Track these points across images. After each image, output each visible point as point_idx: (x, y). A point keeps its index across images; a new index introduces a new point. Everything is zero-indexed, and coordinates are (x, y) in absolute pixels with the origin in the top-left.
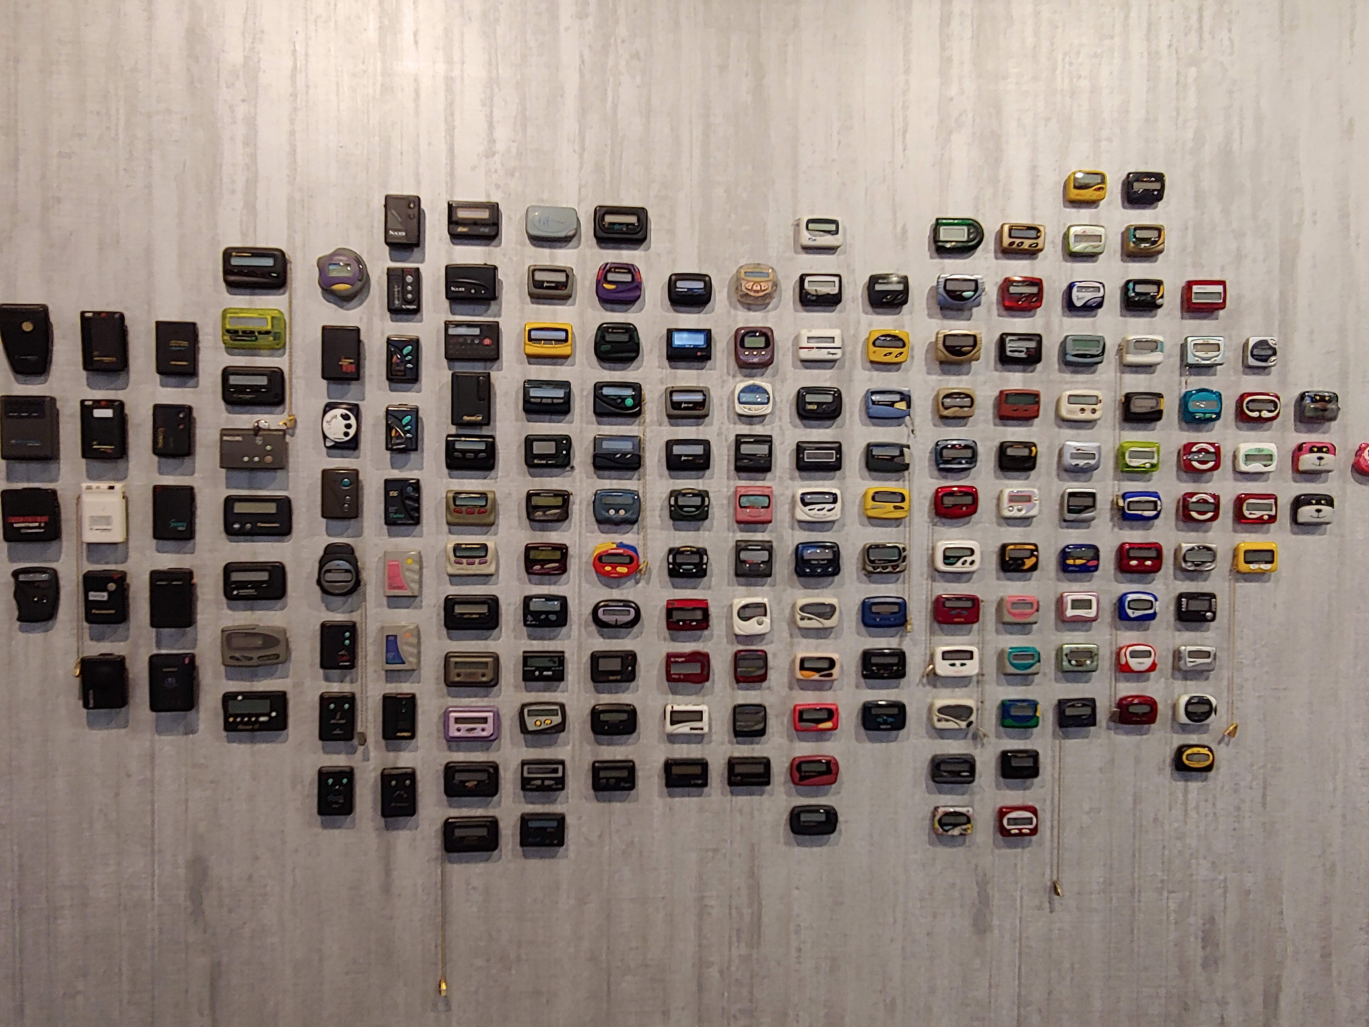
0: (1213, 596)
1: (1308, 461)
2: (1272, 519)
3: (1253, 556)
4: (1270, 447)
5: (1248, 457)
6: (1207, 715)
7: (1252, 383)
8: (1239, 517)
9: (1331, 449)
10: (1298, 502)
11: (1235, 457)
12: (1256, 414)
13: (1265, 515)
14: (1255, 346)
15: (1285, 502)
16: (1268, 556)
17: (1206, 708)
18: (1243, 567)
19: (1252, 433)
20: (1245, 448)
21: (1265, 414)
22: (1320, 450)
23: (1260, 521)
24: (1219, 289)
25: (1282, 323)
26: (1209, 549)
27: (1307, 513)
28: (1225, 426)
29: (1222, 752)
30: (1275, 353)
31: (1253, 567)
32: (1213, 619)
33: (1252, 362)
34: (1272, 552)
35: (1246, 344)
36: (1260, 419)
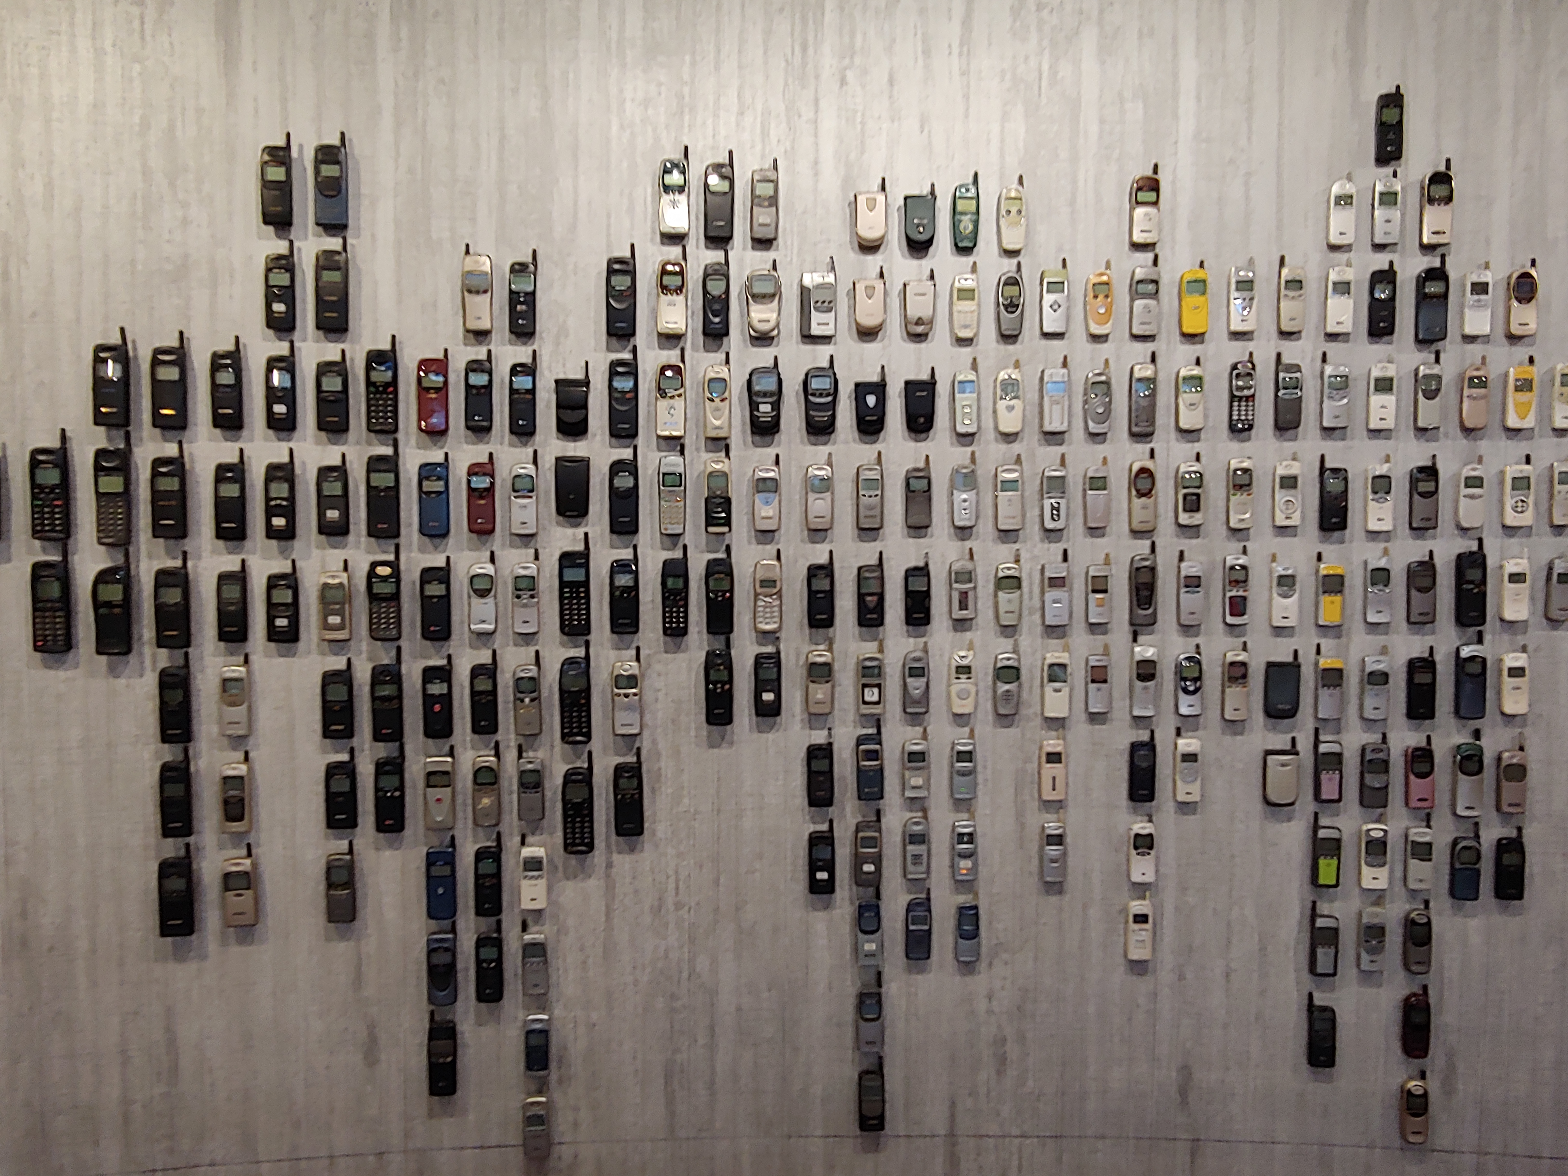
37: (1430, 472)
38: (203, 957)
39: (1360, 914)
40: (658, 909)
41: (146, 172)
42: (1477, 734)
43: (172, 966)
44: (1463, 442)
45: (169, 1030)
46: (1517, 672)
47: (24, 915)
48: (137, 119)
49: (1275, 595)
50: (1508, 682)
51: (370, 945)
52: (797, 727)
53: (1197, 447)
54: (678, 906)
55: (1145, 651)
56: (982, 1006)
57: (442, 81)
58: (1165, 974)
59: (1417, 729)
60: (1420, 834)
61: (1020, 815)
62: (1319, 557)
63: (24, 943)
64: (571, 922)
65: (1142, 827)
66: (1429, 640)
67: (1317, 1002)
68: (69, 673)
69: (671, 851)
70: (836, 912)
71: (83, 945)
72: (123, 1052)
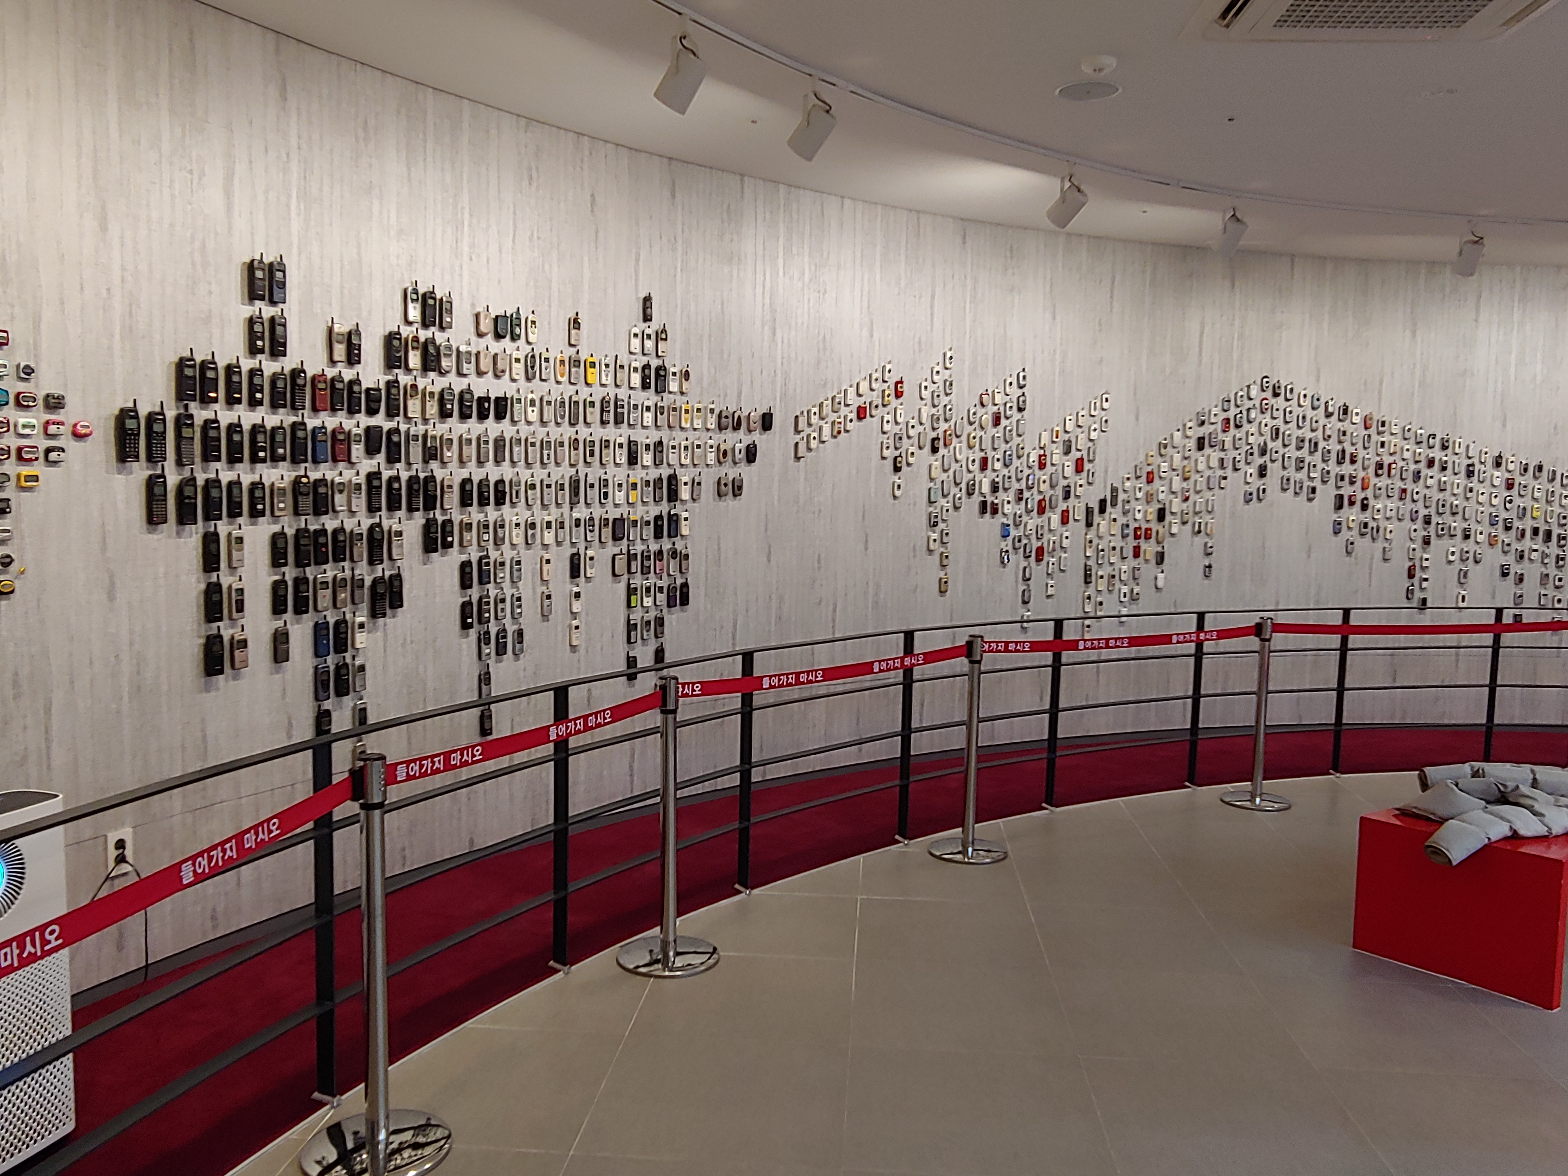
0: (9, 500)
1: (52, 429)
2: (37, 459)
3: (29, 478)
4: (34, 421)
5: (24, 426)
6: (10, 563)
7: (21, 387)
8: (20, 458)
9: (63, 424)
10: (48, 451)
11: (16, 426)
12: (25, 403)
13: (33, 456)
14: (24, 368)
15: (42, 449)
16: (36, 478)
17: (8, 560)
18: (24, 484)
19: (22, 413)
20: (22, 421)
21: (31, 404)
22: (58, 424)
23: (31, 460)
24: (5, 335)
25: (35, 355)
26: (6, 474)
27: (53, 456)
28: (10, 409)
29: (17, 584)
30: (33, 372)
31: (29, 484)
32: (10, 512)
33: (23, 375)
34: (37, 476)
35: (18, 366)
36: (28, 406)
37: (660, 443)
38: (217, 689)
39: (643, 617)
40: (403, 645)
41: (193, 264)
42: (674, 544)
43: (204, 695)
44: (668, 432)
45: (203, 730)
46: (686, 519)
47: (138, 673)
48: (189, 235)
49: (616, 491)
50: (684, 523)
51: (288, 676)
52: (455, 553)
53: (591, 430)
54: (412, 642)
55: (576, 515)
56: (522, 673)
57: (317, 233)
58: (582, 651)
59: (657, 543)
60: (660, 583)
61: (534, 589)
62: (628, 476)
63: (139, 688)
64: (370, 654)
65: (576, 589)
66: (660, 508)
67: (630, 655)
68: (160, 536)
69: (409, 616)
70: (470, 638)
71: (165, 687)
72: (183, 745)
